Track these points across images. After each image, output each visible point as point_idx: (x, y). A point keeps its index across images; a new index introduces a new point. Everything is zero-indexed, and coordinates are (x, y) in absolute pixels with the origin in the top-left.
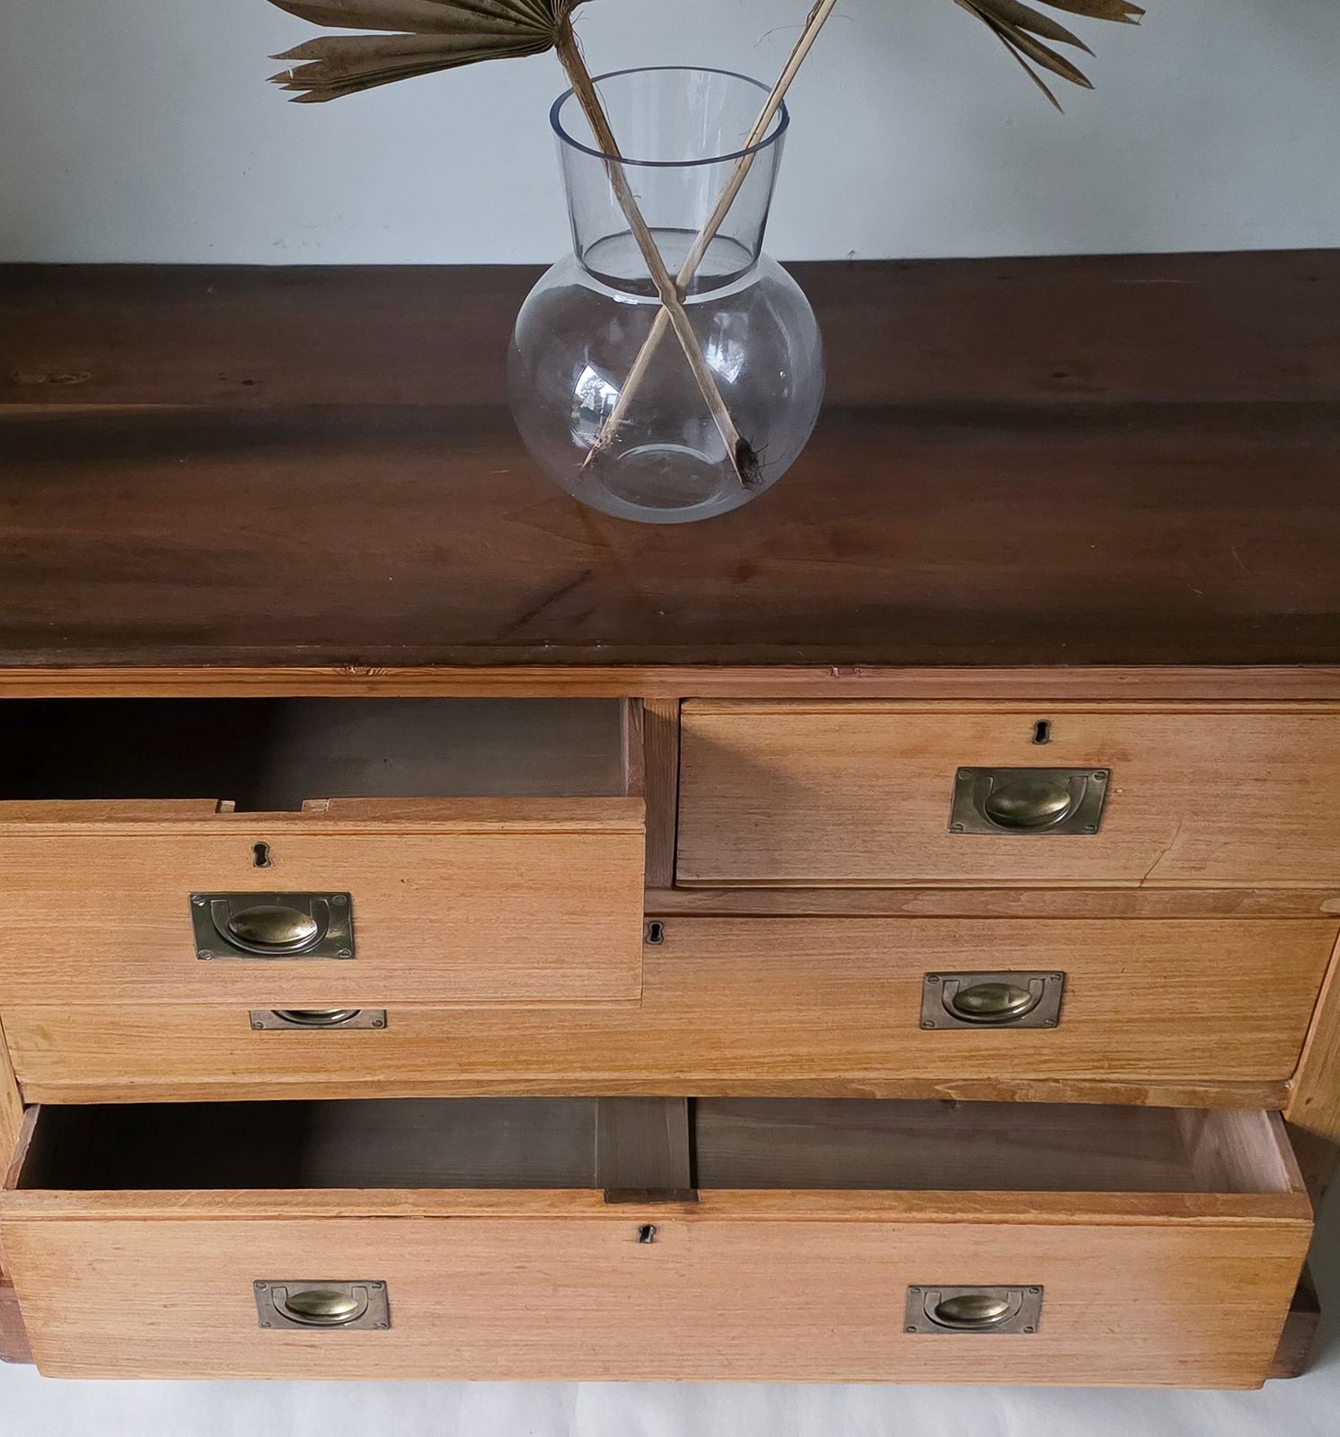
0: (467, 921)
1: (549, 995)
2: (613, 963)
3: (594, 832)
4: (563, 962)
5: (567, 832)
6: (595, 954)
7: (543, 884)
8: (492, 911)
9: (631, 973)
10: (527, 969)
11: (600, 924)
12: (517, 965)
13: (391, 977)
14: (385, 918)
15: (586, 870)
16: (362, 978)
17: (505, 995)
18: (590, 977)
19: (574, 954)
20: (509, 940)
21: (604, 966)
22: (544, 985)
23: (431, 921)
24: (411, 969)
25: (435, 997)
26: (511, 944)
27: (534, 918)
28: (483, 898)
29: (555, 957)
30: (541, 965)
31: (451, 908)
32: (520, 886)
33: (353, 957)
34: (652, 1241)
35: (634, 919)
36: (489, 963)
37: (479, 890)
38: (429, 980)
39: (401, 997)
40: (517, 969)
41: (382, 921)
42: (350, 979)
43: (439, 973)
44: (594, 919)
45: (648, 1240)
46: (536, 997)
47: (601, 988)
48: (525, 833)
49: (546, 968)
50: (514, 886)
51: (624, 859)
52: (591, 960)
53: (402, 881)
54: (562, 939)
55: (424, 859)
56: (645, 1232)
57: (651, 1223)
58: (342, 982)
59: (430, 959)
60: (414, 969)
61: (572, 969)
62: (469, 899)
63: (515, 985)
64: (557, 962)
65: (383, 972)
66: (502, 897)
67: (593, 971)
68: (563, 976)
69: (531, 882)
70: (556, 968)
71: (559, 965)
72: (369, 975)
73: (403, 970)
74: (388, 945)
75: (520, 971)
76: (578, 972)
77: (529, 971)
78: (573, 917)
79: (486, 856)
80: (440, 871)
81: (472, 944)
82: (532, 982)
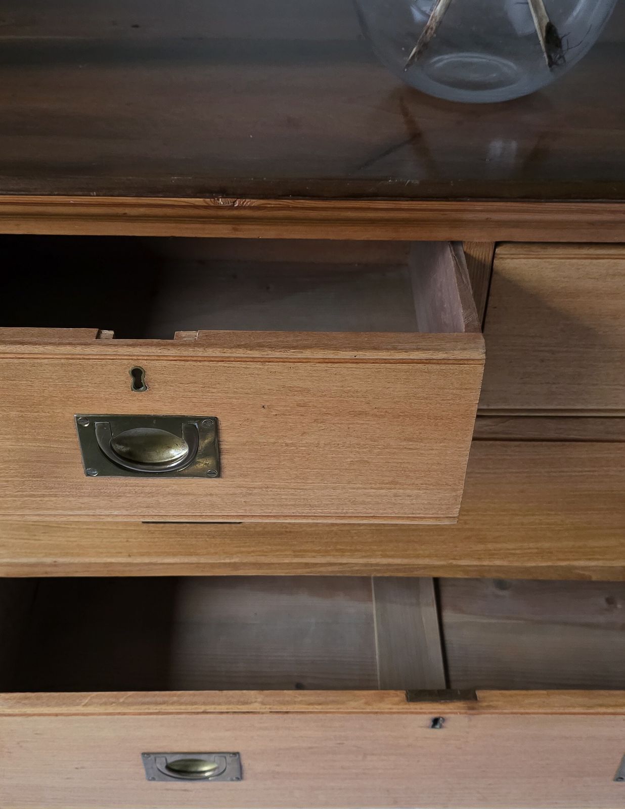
0: (318, 446)
1: (381, 511)
2: (439, 484)
3: (438, 362)
4: (397, 483)
5: (413, 362)
6: (425, 477)
7: (386, 412)
8: (339, 436)
9: (454, 494)
10: (365, 489)
11: (432, 449)
12: (358, 485)
13: (250, 494)
14: (247, 442)
15: (426, 399)
16: (227, 494)
17: (344, 511)
18: (418, 496)
19: (408, 477)
20: (352, 463)
21: (431, 487)
22: (378, 503)
23: (287, 445)
24: (267, 487)
25: (286, 512)
26: (355, 467)
27: (376, 443)
28: (333, 424)
29: (391, 479)
30: (378, 486)
31: (305, 433)
32: (366, 414)
33: (219, 476)
34: (441, 727)
35: (462, 446)
36: (334, 483)
37: (329, 417)
38: (283, 497)
39: (258, 512)
40: (358, 488)
41: (244, 444)
42: (216, 495)
43: (292, 491)
44: (428, 445)
45: (438, 726)
46: (371, 513)
47: (426, 507)
48: (375, 361)
49: (382, 489)
50: (361, 413)
51: (461, 389)
52: (421, 482)
53: (263, 407)
54: (398, 463)
55: (284, 387)
56: (435, 722)
57: (442, 716)
58: (209, 498)
59: (284, 480)
60: (271, 488)
61: (404, 489)
62: (321, 425)
63: (354, 503)
64: (391, 483)
65: (244, 490)
66: (349, 424)
67: (421, 492)
68: (396, 495)
69: (375, 410)
70: (390, 489)
71: (393, 486)
72: (231, 492)
73: (261, 488)
74: (249, 466)
75: (360, 491)
76: (408, 492)
77: (367, 491)
78: (411, 443)
79: (339, 384)
80: (298, 398)
81: (320, 466)
82: (369, 500)
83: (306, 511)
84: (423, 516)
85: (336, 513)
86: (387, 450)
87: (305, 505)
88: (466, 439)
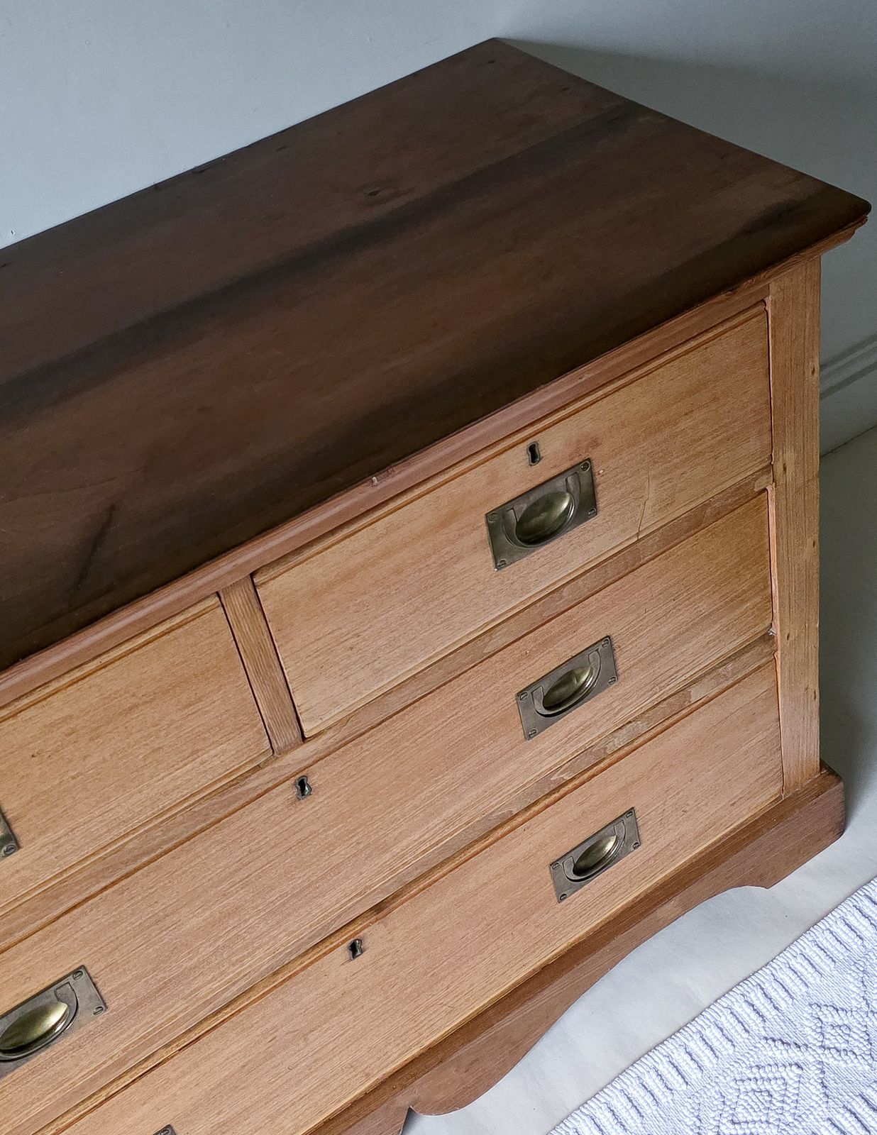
0: (104, 761)
1: (196, 786)
2: (237, 729)
3: (179, 626)
4: (198, 751)
5: (156, 638)
6: (220, 730)
7: (155, 693)
8: (121, 740)
9: (256, 729)
10: (171, 773)
11: (214, 702)
12: (162, 775)
13: (58, 847)
14: (32, 798)
15: (185, 661)
16: (34, 861)
17: (160, 807)
18: (224, 752)
19: (204, 739)
20: (145, 758)
21: (232, 735)
22: (189, 780)
23: (73, 778)
24: (73, 830)
25: (103, 842)
26: (149, 760)
27: (159, 726)
28: (110, 732)
29: (190, 751)
30: (181, 764)
31: (85, 757)
32: (136, 706)
33: (19, 847)
34: (362, 952)
35: (240, 683)
36: (137, 786)
37: (103, 728)
38: (93, 830)
39: (75, 859)
40: (163, 778)
41: (31, 802)
42: (23, 869)
43: (100, 819)
44: (208, 700)
45: (359, 953)
46: (188, 793)
47: (236, 756)
48: (121, 657)
49: (186, 765)
50: (131, 709)
51: (212, 636)
52: (220, 737)
53: (33, 756)
54: (189, 732)
55: (45, 726)
56: (354, 949)
57: (355, 938)
58: (17, 876)
59: (86, 812)
60: (76, 828)
61: (207, 752)
62: (98, 740)
63: (166, 794)
64: (192, 754)
65: (50, 846)
66: (125, 724)
67: (225, 745)
68: (202, 763)
69: (144, 697)
70: (194, 760)
71: (195, 756)
72: (38, 857)
73: (67, 834)
74: (44, 820)
75: (166, 779)
76: (213, 752)
77: (173, 775)
78: (191, 708)
79: (97, 695)
80: (63, 729)
81: (116, 778)
82: (179, 782)
83: (122, 830)
84: (237, 766)
85: (154, 814)
86: (173, 726)
87: (119, 824)
88: (240, 675)
